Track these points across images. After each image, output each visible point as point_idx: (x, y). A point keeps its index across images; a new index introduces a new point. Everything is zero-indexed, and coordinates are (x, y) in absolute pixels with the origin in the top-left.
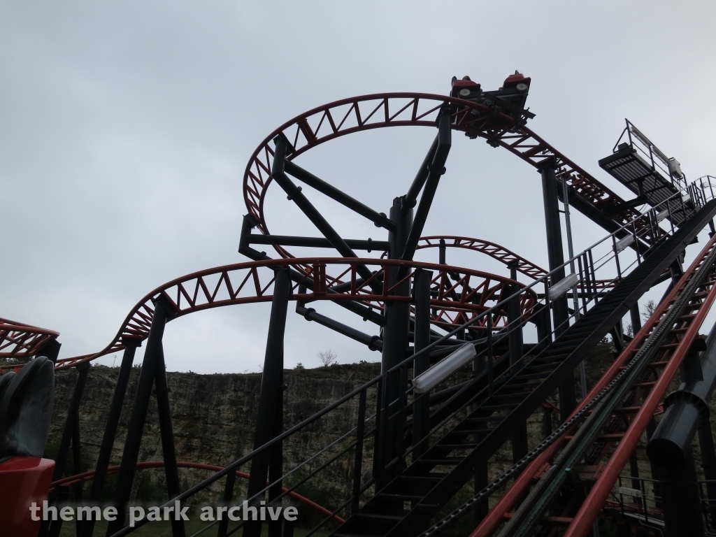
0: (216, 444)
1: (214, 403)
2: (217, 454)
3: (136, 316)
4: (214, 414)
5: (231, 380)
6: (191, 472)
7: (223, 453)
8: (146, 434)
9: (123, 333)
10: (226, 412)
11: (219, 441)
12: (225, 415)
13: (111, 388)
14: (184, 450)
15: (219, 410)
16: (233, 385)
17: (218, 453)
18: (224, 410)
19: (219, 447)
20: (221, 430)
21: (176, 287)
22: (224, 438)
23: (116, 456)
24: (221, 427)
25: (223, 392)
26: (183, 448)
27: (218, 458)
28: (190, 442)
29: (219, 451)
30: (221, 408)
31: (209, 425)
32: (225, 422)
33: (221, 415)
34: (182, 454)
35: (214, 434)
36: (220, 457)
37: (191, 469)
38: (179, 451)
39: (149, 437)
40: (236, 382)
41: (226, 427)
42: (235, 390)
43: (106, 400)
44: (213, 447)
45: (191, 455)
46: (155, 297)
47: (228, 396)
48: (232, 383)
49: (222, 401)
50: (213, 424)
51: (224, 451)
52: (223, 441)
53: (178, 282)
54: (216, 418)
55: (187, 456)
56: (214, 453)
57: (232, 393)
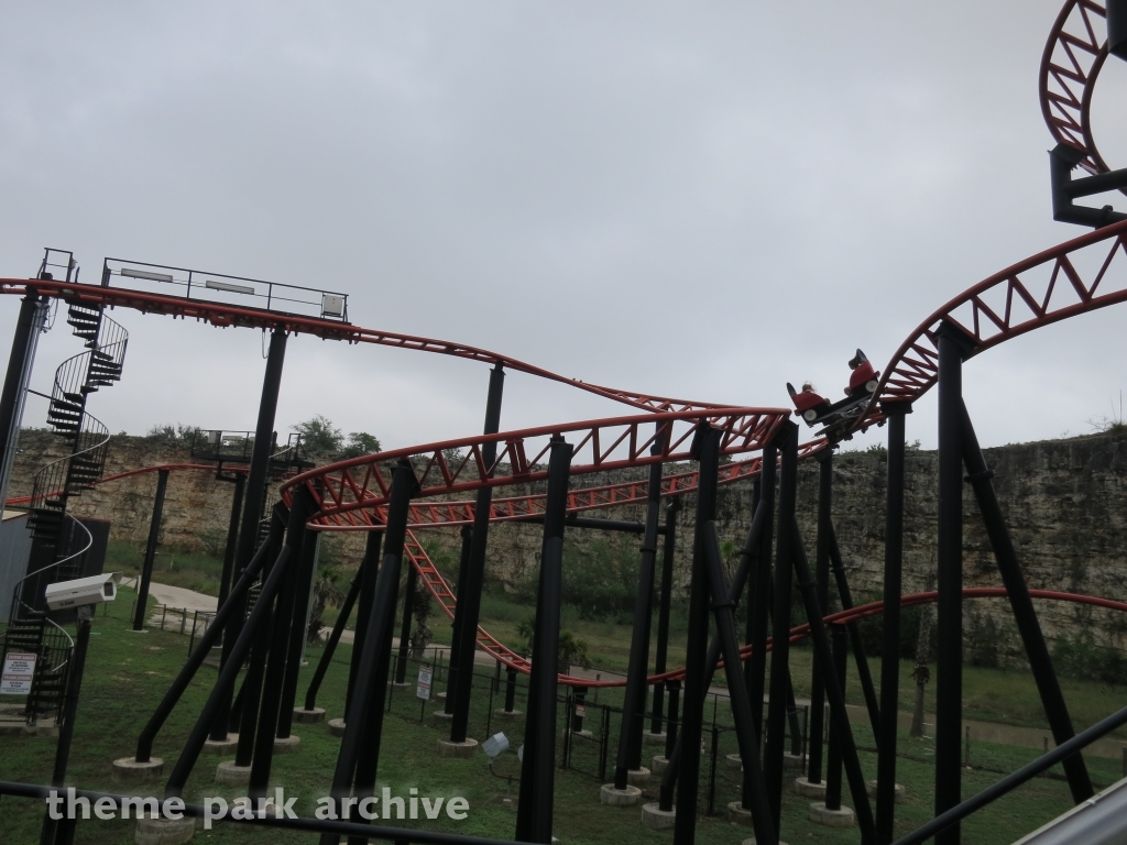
0: (1032, 560)
1: (1017, 493)
2: (1038, 576)
3: (901, 365)
4: (1020, 510)
5: (1039, 452)
6: (996, 604)
7: (1048, 574)
8: (911, 548)
9: (882, 396)
10: (1041, 505)
11: (1037, 554)
12: (1040, 512)
13: (845, 484)
14: (978, 571)
15: (1028, 504)
16: (1046, 460)
17: (1038, 574)
18: (1036, 503)
19: (1040, 564)
20: (1038, 536)
21: (969, 304)
22: (1046, 549)
23: (872, 582)
24: (1036, 532)
25: (1029, 473)
26: (976, 567)
27: (1040, 582)
28: (986, 558)
29: (1040, 570)
30: (1030, 499)
31: (1013, 530)
32: (1042, 523)
33: (1033, 512)
34: (975, 577)
35: (1026, 543)
36: (1044, 579)
37: (996, 599)
38: (970, 572)
39: (916, 552)
40: (1050, 453)
41: (1047, 531)
42: (1051, 469)
43: (841, 502)
44: (1027, 565)
45: (990, 579)
46: (934, 328)
47: (1039, 479)
48: (1042, 456)
49: (1030, 488)
50: (1020, 526)
51: (1050, 570)
52: (1045, 555)
53: (972, 294)
54: (1025, 518)
55: (985, 579)
56: (1031, 574)
57: (1048, 474)
